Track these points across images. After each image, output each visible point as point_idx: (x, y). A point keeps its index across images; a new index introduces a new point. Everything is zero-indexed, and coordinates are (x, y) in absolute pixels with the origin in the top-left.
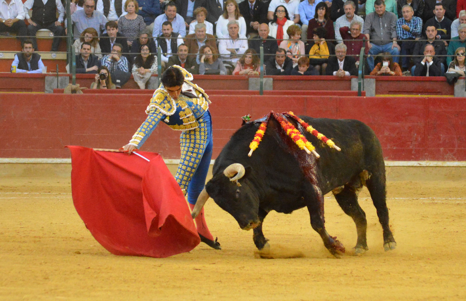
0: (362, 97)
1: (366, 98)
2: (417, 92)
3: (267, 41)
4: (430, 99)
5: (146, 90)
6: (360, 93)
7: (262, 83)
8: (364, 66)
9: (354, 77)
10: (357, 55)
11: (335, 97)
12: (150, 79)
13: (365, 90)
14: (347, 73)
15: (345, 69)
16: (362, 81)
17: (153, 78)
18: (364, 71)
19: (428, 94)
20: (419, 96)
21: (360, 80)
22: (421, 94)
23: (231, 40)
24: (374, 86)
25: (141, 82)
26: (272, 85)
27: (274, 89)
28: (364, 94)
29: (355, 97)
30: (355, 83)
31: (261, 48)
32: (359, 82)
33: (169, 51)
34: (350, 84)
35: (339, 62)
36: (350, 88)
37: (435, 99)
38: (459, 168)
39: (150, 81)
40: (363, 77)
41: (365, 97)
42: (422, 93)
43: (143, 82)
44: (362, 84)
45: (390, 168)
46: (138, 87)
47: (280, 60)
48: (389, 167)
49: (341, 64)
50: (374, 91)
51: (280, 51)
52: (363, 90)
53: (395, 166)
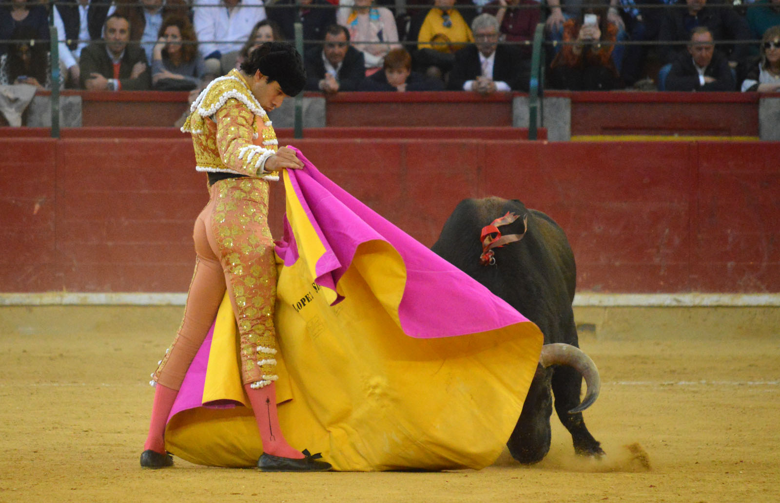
0: (538, 142)
1: (549, 144)
2: (671, 130)
3: (313, 9)
4: (700, 146)
5: (24, 128)
6: (535, 132)
7: (299, 110)
8: (543, 69)
9: (520, 95)
10: (527, 43)
11: (475, 141)
12: (32, 101)
13: (546, 124)
14: (501, 86)
15: (498, 76)
16: (538, 104)
17: (39, 100)
18: (542, 79)
19: (696, 134)
20: (676, 138)
21: (532, 101)
22: (681, 134)
23: (224, 10)
24: (567, 114)
25: (13, 110)
26: (323, 114)
27: (329, 122)
28: (543, 135)
29: (522, 141)
30: (521, 109)
31: (298, 26)
32: (532, 105)
33: (84, 34)
34: (511, 112)
35: (482, 58)
36: (509, 120)
37: (713, 145)
38: (772, 309)
39: (34, 107)
40: (540, 94)
41: (545, 142)
42: (682, 131)
43: (17, 110)
44: (538, 110)
45: (607, 311)
46: (6, 122)
47: (337, 55)
48: (606, 307)
49: (488, 64)
50: (568, 128)
51: (335, 32)
52: (542, 125)
53: (618, 307)
